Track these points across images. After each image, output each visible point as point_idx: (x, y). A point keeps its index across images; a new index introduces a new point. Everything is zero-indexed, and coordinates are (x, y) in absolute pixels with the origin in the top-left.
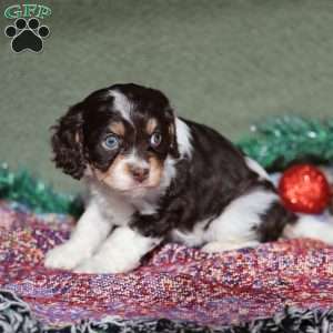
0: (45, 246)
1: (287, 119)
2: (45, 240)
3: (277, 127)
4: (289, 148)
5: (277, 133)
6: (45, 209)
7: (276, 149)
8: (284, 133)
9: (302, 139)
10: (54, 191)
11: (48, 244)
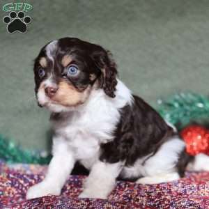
0: (17, 185)
1: (183, 95)
2: (17, 180)
3: (176, 101)
4: (185, 115)
5: (176, 105)
6: (15, 160)
7: (176, 116)
8: (181, 105)
9: (194, 108)
10: (21, 148)
11: (20, 183)
